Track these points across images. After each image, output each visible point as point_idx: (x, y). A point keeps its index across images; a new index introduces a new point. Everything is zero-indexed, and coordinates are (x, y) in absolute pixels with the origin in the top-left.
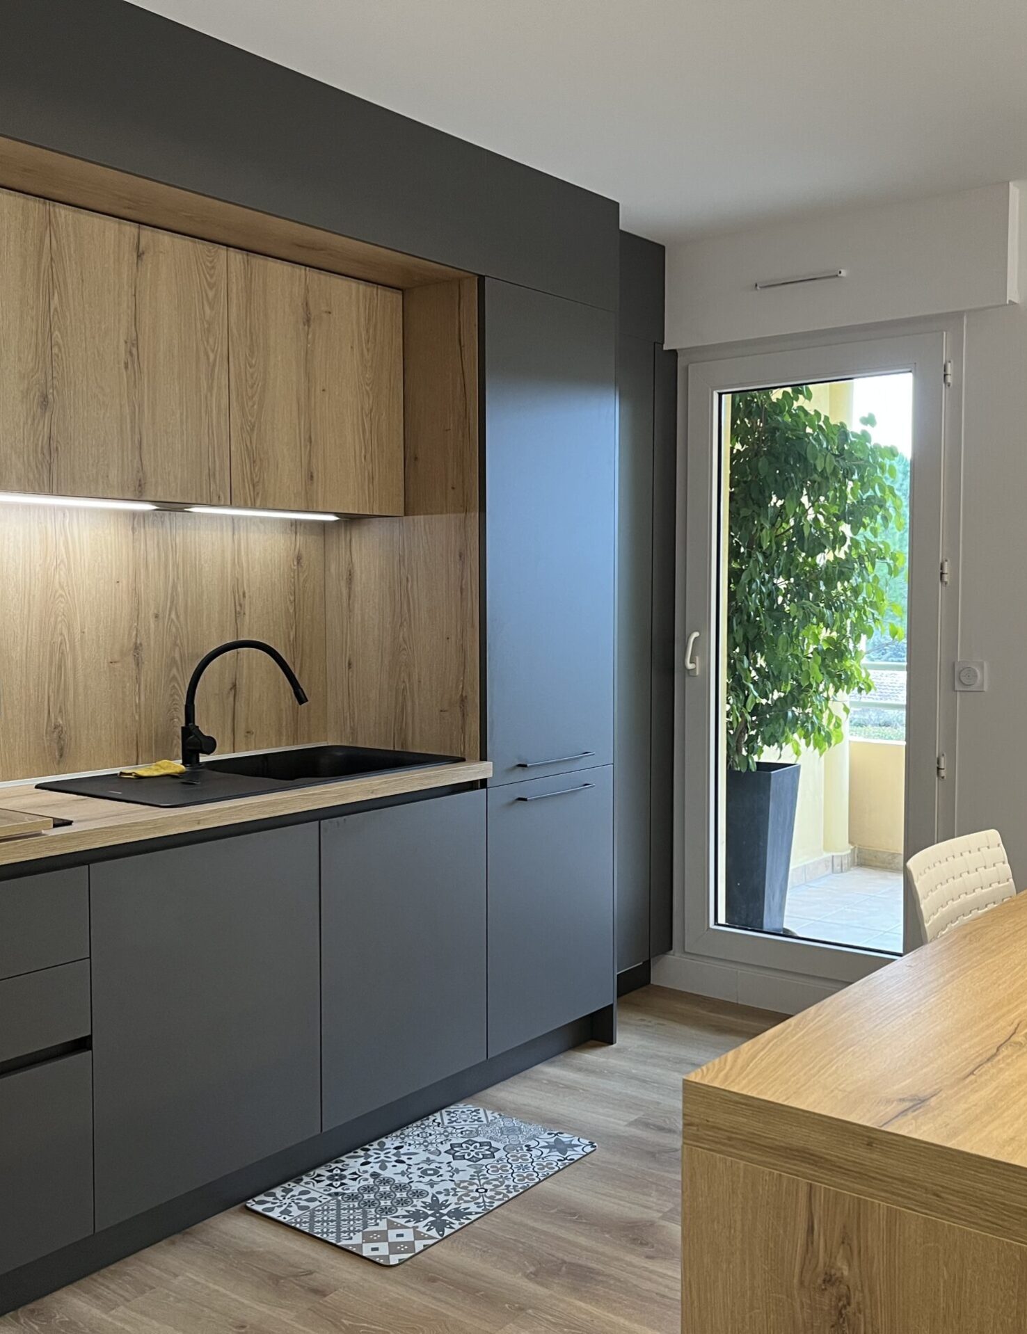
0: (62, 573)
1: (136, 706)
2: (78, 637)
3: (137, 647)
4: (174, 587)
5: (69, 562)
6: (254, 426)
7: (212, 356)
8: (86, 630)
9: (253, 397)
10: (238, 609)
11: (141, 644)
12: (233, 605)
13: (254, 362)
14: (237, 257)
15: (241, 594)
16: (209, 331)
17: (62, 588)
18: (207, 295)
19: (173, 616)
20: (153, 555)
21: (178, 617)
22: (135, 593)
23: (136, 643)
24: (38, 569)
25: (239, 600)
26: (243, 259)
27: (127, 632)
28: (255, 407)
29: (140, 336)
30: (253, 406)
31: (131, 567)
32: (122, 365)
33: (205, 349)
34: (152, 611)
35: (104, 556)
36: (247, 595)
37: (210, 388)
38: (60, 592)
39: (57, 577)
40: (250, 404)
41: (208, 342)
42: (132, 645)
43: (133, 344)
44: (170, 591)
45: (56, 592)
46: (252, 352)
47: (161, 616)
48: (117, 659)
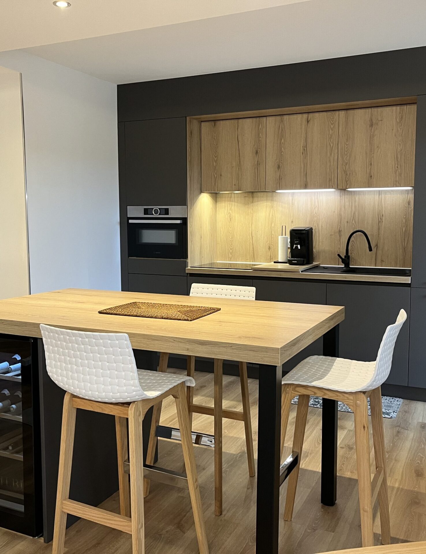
0: (316, 210)
1: (339, 248)
2: (320, 227)
3: (340, 231)
4: (354, 213)
5: (318, 206)
6: (347, 163)
7: (332, 145)
8: (323, 226)
9: (347, 154)
10: (380, 220)
11: (341, 230)
12: (378, 218)
13: (348, 143)
14: (342, 113)
15: (381, 215)
16: (331, 137)
17: (316, 214)
18: (331, 127)
19: (353, 222)
20: (347, 204)
21: (355, 222)
22: (340, 215)
23: (339, 230)
24: (309, 209)
25: (380, 217)
26: (345, 113)
27: (336, 226)
28: (348, 157)
29: (307, 144)
30: (347, 157)
31: (339, 208)
32: (301, 153)
33: (330, 143)
34: (346, 220)
35: (330, 204)
36: (384, 216)
37: (331, 154)
38: (316, 215)
39: (315, 211)
40: (346, 156)
41: (330, 141)
42: (338, 230)
43: (305, 147)
44: (353, 214)
45: (314, 215)
46: (347, 140)
47: (349, 222)
48: (332, 234)
